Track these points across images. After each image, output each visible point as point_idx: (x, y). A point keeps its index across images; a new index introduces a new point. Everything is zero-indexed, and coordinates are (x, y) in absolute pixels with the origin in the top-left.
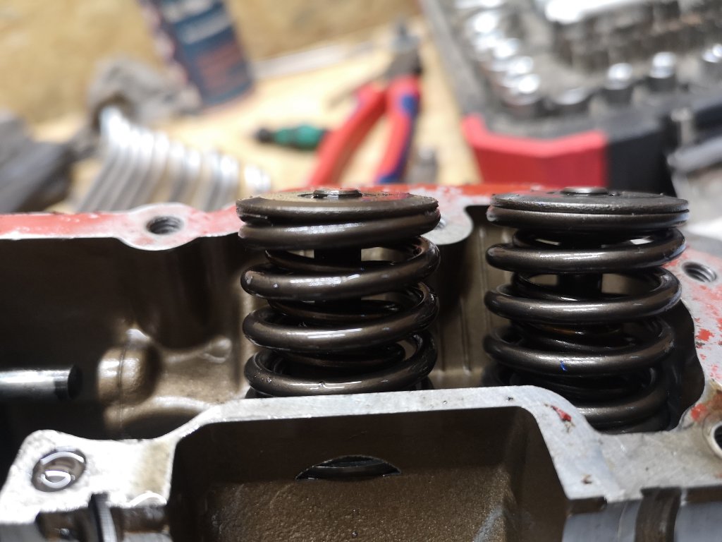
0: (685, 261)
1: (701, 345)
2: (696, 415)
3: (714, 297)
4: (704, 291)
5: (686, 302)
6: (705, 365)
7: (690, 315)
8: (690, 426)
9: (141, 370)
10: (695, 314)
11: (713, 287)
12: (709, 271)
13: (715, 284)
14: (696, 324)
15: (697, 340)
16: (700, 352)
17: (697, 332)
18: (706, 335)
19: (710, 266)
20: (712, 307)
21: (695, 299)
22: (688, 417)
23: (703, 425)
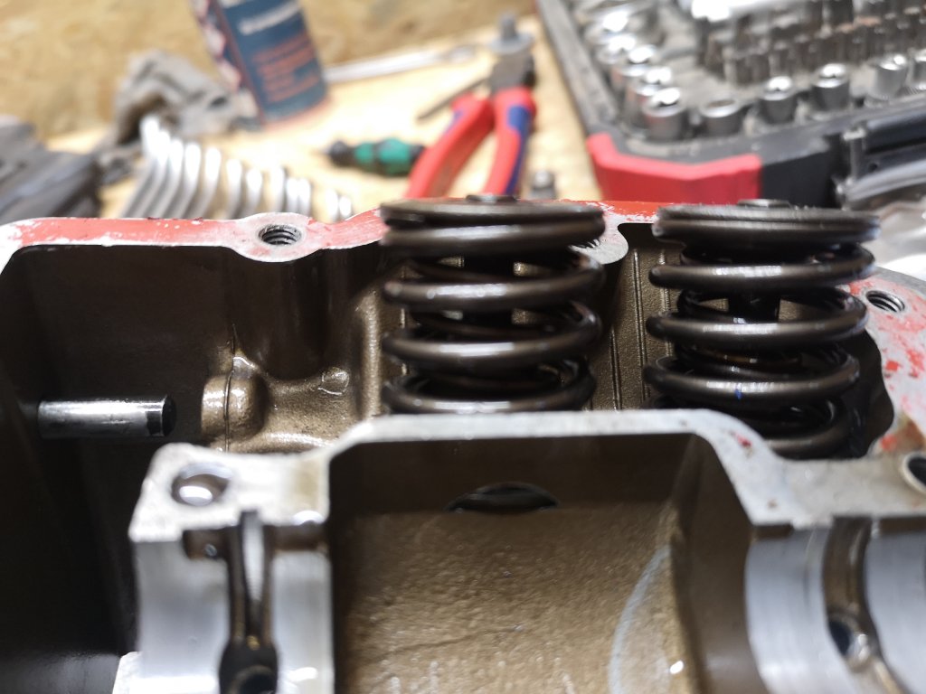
0: (869, 290)
1: (888, 376)
2: (886, 445)
3: (902, 327)
4: (891, 321)
5: (871, 332)
6: (895, 397)
7: (876, 346)
8: (880, 456)
9: (250, 401)
10: (881, 345)
11: (900, 317)
12: (896, 301)
13: (903, 314)
14: (883, 354)
15: (884, 371)
16: (888, 383)
17: (884, 363)
18: (893, 366)
19: (897, 295)
20: (900, 338)
21: (881, 329)
22: (877, 447)
23: (894, 455)
